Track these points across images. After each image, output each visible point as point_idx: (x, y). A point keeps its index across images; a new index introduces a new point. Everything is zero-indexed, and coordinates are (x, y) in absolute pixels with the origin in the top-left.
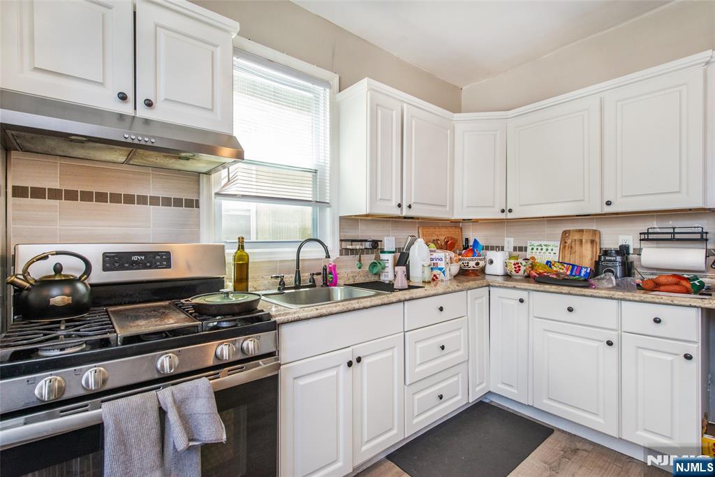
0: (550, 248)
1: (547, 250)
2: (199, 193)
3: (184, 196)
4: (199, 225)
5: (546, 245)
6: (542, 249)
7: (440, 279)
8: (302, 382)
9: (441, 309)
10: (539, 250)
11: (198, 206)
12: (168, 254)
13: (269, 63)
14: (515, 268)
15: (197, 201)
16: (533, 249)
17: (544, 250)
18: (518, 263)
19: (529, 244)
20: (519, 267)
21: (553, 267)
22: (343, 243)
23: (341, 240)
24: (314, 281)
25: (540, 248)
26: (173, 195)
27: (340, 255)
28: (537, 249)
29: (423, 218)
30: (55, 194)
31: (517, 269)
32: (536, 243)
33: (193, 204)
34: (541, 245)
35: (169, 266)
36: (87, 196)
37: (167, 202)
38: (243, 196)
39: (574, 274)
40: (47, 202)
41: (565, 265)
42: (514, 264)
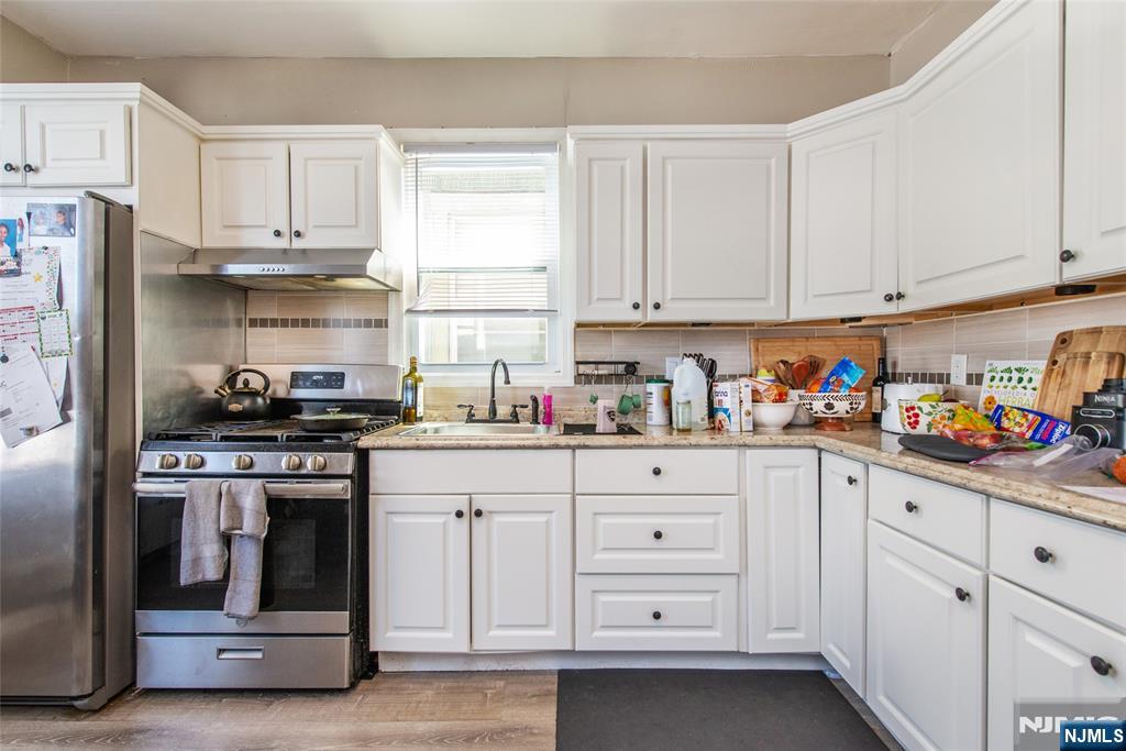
0: (1026, 377)
1: (1020, 380)
2: (387, 312)
3: (374, 316)
4: (386, 345)
5: (1019, 370)
6: (1010, 379)
7: (725, 427)
8: (397, 519)
9: (657, 472)
10: (1005, 381)
11: (387, 326)
12: (343, 374)
13: (470, 146)
14: (909, 417)
15: (386, 321)
16: (993, 379)
17: (1014, 382)
18: (913, 408)
19: (988, 368)
20: (917, 415)
21: (1004, 419)
22: (580, 366)
23: (578, 363)
24: (516, 416)
25: (1006, 376)
26: (363, 316)
27: (576, 383)
28: (1002, 379)
29: (760, 324)
30: (274, 323)
31: (913, 419)
32: (1001, 365)
33: (382, 324)
34: (1009, 370)
35: (342, 387)
36: (295, 323)
37: (358, 324)
38: (436, 311)
39: (1038, 437)
40: (269, 330)
41: (1031, 416)
42: (907, 410)
